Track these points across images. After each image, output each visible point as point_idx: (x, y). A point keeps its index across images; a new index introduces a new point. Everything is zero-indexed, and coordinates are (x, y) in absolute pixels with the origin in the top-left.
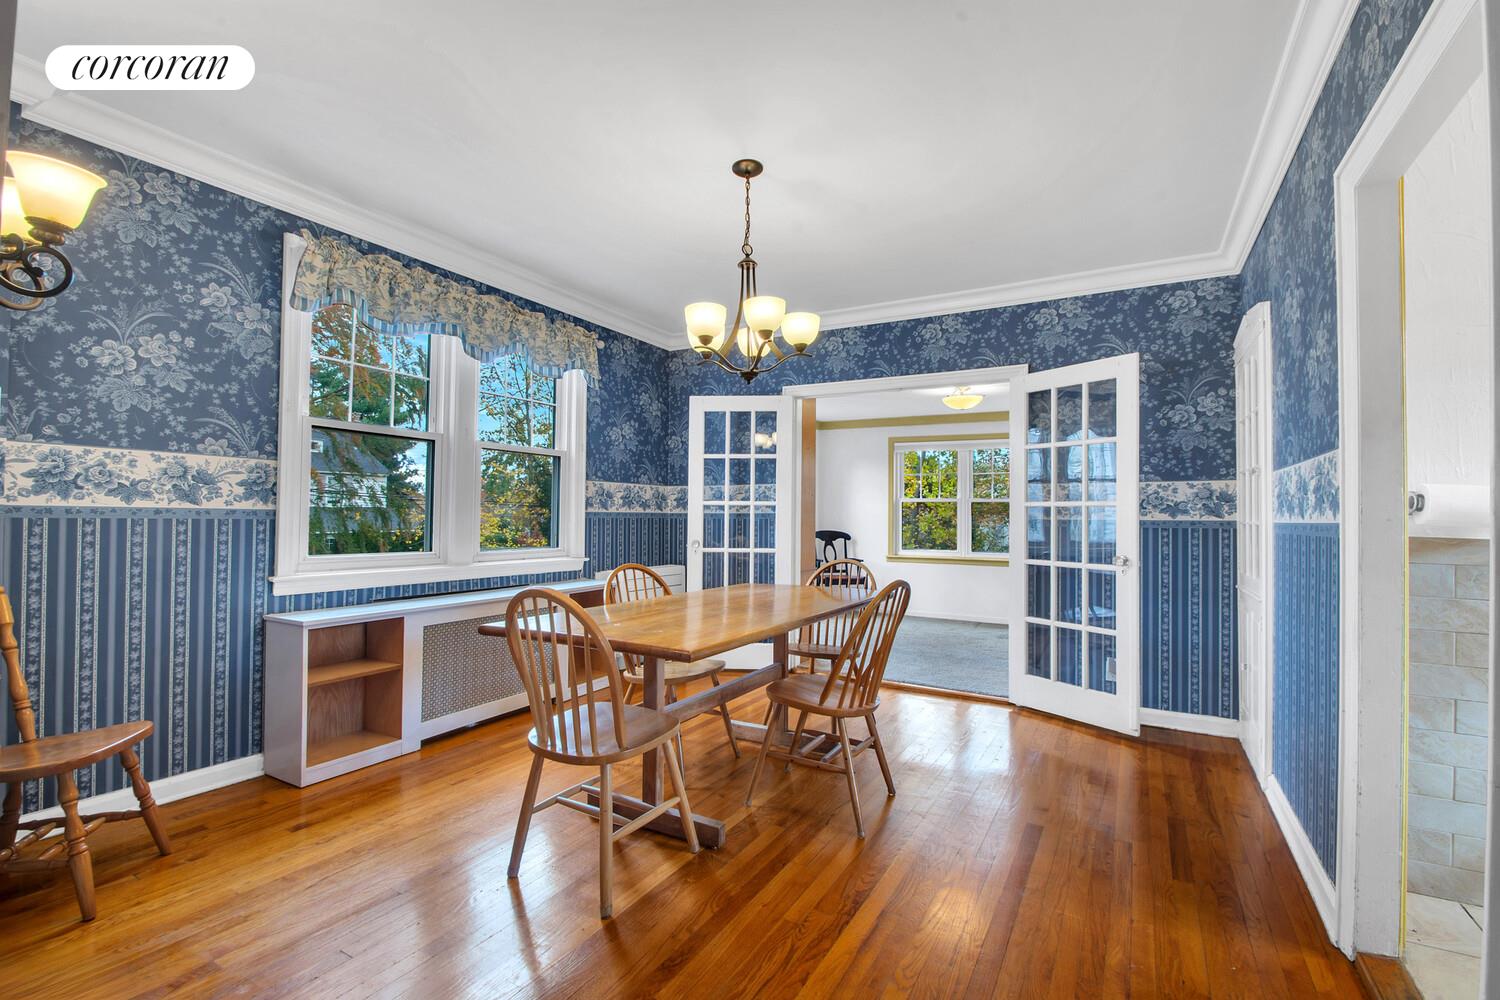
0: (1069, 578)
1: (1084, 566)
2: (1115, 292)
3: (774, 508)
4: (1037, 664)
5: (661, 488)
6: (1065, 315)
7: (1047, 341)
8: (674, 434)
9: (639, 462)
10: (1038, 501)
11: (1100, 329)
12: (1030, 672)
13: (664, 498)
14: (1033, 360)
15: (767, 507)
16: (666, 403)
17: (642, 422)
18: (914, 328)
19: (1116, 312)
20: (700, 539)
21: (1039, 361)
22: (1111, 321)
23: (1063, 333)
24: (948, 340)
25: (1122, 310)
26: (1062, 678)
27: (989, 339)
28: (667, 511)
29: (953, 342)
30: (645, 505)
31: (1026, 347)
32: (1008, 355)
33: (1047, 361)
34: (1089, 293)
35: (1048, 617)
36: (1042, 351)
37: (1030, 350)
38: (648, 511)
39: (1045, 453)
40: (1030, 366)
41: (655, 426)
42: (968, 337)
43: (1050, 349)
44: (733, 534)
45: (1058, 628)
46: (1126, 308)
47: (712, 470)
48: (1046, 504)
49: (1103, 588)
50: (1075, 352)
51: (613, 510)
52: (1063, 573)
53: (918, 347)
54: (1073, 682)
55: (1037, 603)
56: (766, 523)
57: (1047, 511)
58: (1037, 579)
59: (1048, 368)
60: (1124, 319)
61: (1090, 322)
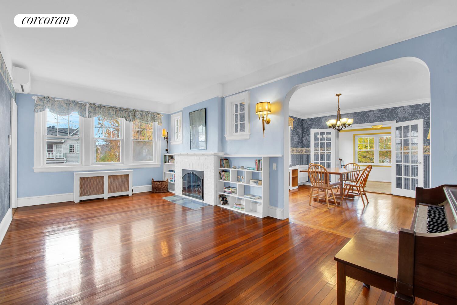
0: (407, 167)
1: (410, 164)
2: (418, 105)
3: (330, 153)
4: (399, 185)
5: (302, 149)
6: (405, 110)
7: (401, 115)
8: (304, 137)
9: (298, 143)
10: (399, 150)
11: (414, 113)
12: (397, 187)
13: (302, 151)
14: (397, 119)
15: (329, 152)
16: (302, 130)
17: (299, 135)
18: (366, 113)
19: (418, 109)
20: (314, 159)
21: (399, 120)
22: (417, 111)
23: (405, 114)
24: (375, 115)
25: (419, 108)
26: (405, 188)
27: (386, 115)
28: (303, 154)
29: (376, 116)
30: (299, 152)
31: (395, 117)
32: (391, 119)
33: (401, 119)
34: (411, 104)
35: (401, 175)
36: (399, 117)
37: (396, 117)
38: (300, 154)
39: (401, 140)
40: (396, 121)
41: (301, 135)
42: (380, 115)
43: (401, 117)
44: (321, 158)
45: (404, 178)
46: (421, 108)
47: (316, 145)
48: (401, 151)
49: (415, 169)
50: (408, 118)
51: (294, 154)
52: (405, 166)
53: (367, 117)
54: (408, 189)
55: (399, 172)
56: (329, 157)
57: (401, 153)
58: (399, 168)
59: (401, 121)
60: (420, 110)
61: (412, 111)
